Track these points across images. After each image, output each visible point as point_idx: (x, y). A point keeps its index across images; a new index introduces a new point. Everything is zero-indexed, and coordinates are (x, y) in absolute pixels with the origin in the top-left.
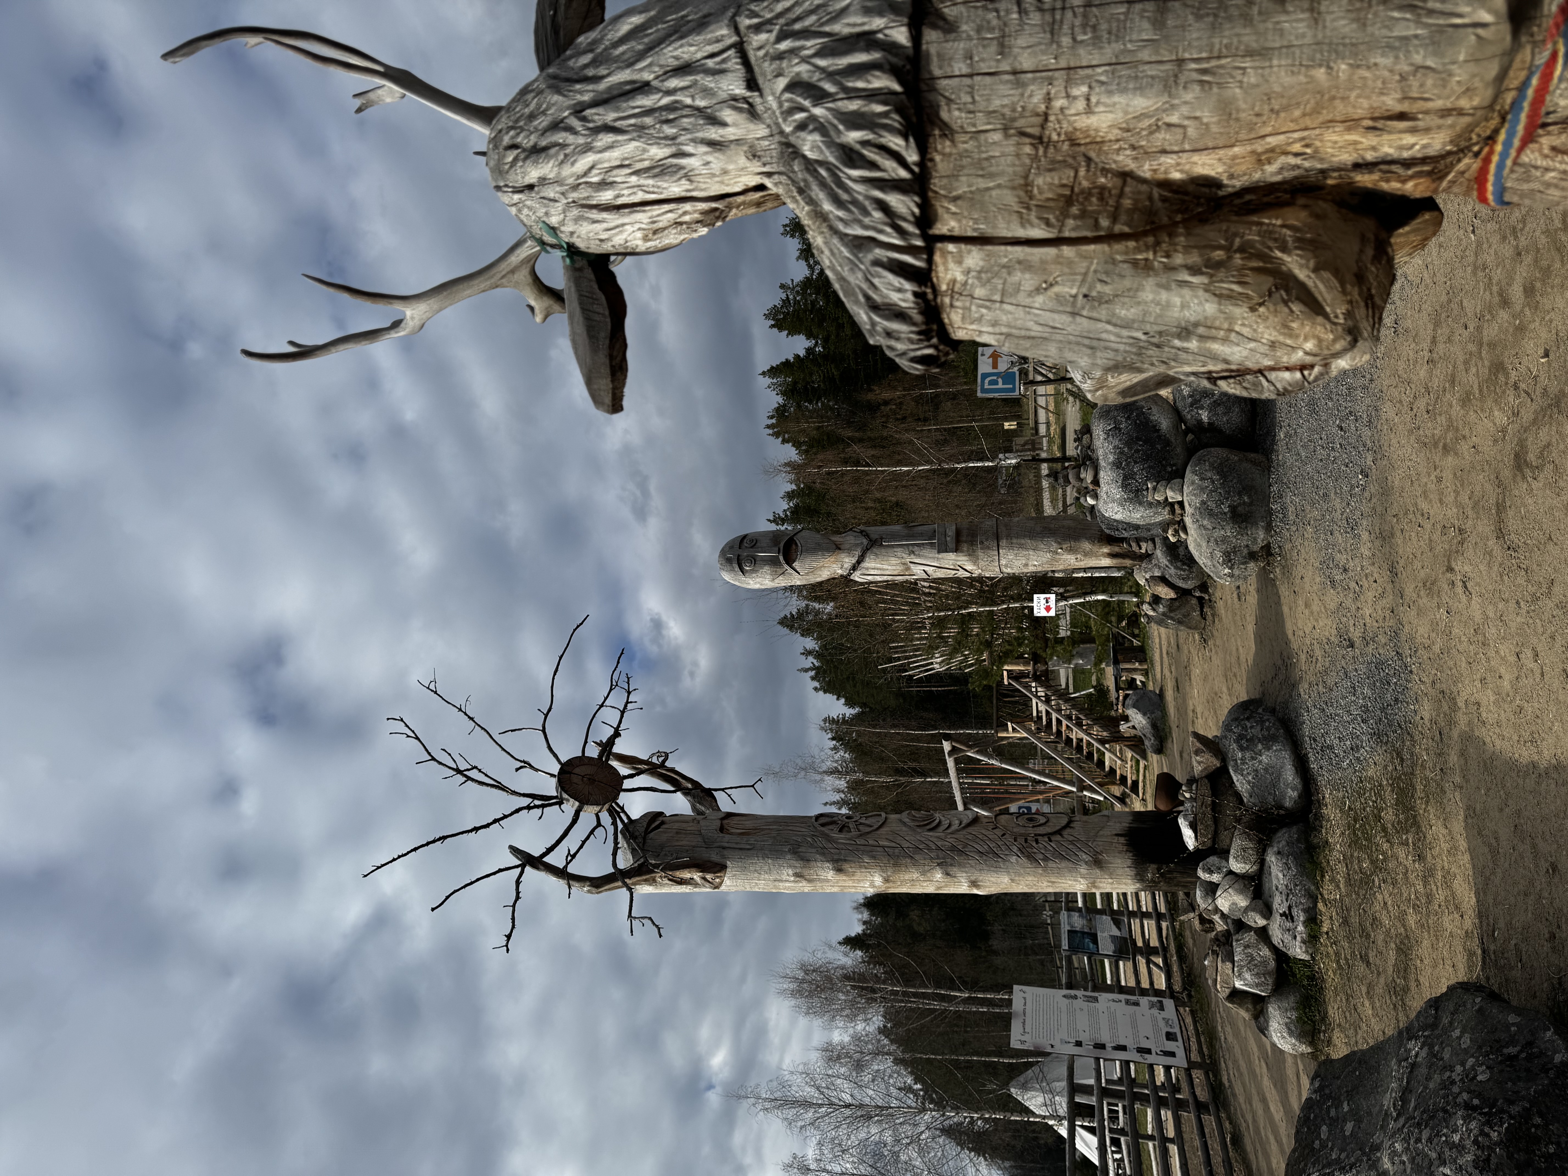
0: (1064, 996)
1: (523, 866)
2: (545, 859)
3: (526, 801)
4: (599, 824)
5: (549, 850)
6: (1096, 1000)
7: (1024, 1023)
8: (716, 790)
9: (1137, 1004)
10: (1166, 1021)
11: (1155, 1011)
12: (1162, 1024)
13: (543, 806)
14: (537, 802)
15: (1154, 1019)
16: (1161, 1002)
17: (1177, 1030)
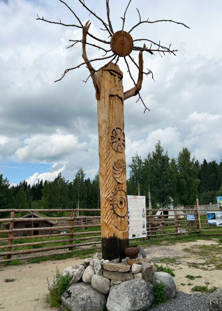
0: (143, 209)
1: (82, 27)
2: (88, 35)
3: (107, 23)
4: (107, 51)
5: (91, 36)
6: (144, 217)
7: (133, 198)
8: (139, 95)
9: (144, 227)
10: (139, 235)
11: (142, 232)
12: (138, 234)
13: (107, 29)
14: (108, 27)
15: (139, 232)
16: (145, 234)
17: (136, 237)
